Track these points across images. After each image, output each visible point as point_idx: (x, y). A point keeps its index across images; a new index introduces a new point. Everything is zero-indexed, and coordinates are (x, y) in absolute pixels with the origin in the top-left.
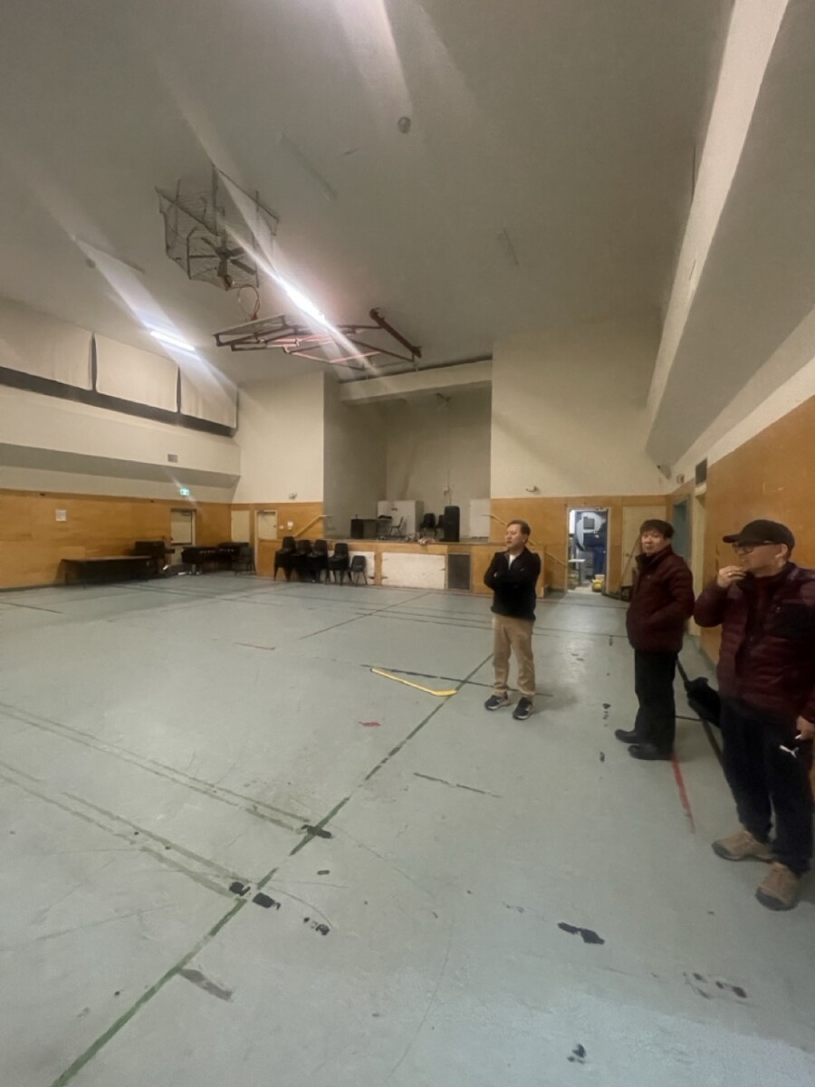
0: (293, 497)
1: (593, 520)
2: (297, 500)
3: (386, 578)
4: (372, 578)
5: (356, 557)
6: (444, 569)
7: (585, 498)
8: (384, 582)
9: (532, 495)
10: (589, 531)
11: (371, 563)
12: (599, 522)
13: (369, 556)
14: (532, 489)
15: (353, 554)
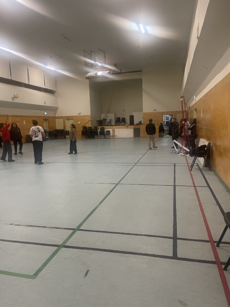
0: (80, 114)
1: (168, 117)
2: (81, 115)
3: (116, 136)
4: (112, 136)
5: (107, 131)
6: (133, 132)
7: (167, 112)
8: (116, 137)
9: (154, 111)
10: (167, 120)
11: (111, 132)
12: (170, 117)
13: (111, 130)
14: (154, 110)
15: (106, 130)
